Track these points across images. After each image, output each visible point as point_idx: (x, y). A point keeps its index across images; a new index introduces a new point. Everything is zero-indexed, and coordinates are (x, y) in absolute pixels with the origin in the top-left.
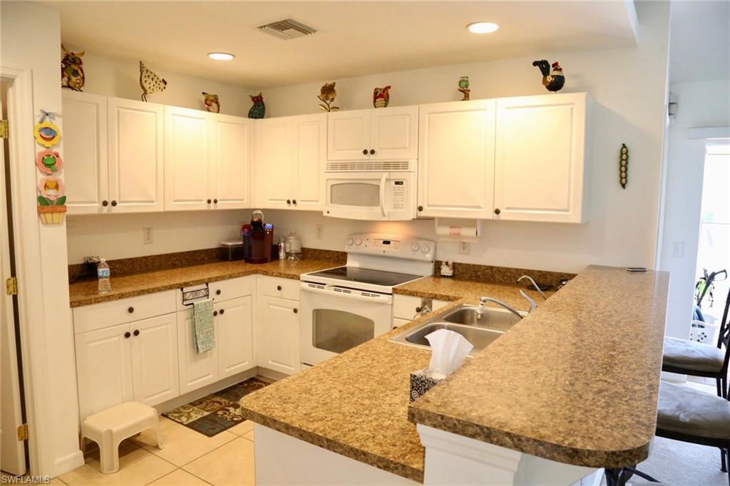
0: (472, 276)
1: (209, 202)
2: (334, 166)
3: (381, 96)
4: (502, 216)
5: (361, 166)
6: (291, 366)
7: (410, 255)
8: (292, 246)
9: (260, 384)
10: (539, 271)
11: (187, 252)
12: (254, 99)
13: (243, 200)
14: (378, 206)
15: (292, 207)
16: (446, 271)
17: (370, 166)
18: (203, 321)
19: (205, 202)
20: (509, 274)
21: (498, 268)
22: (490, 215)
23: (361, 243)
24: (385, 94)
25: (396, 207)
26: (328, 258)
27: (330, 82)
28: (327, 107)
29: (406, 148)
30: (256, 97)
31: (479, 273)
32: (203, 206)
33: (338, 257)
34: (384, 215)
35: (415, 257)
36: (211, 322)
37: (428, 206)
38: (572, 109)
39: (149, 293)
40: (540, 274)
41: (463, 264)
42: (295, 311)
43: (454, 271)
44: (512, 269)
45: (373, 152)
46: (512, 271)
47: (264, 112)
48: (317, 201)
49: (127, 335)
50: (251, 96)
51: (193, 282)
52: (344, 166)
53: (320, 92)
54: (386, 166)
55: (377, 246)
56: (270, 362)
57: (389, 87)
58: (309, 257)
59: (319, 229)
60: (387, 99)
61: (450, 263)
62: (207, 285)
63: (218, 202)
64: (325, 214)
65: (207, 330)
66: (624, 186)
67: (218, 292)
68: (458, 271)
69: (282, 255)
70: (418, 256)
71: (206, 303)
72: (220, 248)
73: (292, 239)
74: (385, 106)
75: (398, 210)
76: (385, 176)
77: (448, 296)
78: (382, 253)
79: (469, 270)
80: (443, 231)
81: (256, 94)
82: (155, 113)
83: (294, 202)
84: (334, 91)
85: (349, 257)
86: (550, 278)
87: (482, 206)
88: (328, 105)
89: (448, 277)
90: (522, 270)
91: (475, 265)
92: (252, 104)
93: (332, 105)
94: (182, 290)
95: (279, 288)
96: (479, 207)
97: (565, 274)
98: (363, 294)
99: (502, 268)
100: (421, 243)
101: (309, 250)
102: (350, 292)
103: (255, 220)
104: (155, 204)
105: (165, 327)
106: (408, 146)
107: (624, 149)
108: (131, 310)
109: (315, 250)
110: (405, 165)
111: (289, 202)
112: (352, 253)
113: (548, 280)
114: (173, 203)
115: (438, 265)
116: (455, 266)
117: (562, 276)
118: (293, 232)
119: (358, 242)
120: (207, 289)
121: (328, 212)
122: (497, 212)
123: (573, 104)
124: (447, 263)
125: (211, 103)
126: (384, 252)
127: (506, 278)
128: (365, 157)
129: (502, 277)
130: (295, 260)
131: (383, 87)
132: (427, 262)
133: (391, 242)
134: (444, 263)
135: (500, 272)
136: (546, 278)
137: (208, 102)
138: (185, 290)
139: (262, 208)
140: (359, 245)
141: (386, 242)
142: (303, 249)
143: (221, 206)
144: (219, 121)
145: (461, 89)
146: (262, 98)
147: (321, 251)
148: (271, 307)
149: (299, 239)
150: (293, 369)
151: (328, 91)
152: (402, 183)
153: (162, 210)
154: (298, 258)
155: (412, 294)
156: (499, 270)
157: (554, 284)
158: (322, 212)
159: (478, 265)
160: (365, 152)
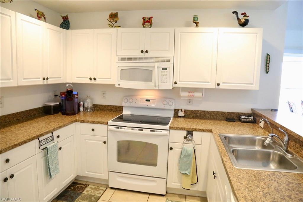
0: (194, 116)
1: (44, 79)
2: (123, 59)
3: (147, 22)
4: (220, 87)
5: (141, 59)
6: (101, 174)
7: (162, 107)
8: (88, 104)
9: (81, 185)
10: (228, 112)
11: (26, 111)
12: (63, 18)
13: (61, 78)
14: (152, 81)
15: (93, 82)
16: (181, 114)
17: (146, 59)
18: (53, 157)
19: (41, 79)
20: (213, 114)
21: (208, 111)
22: (214, 86)
23: (133, 101)
24: (150, 21)
25: (162, 82)
26: (110, 110)
27: (114, 12)
28: (113, 26)
29: (167, 50)
30: (65, 17)
31: (198, 114)
32: (40, 82)
33: (116, 109)
34: (155, 86)
35: (165, 108)
36: (57, 157)
37: (180, 81)
38: (256, 35)
39: (20, 145)
40: (228, 113)
41: (190, 110)
42: (105, 142)
43: (185, 114)
44: (214, 111)
45: (147, 52)
46: (214, 112)
47: (69, 26)
48: (110, 79)
49: (6, 180)
50: (61, 16)
51: (45, 133)
52: (130, 59)
53: (109, 17)
54: (157, 59)
55: (143, 102)
56: (87, 172)
57: (152, 17)
58: (98, 109)
59: (104, 94)
60: (151, 24)
61: (183, 110)
62: (52, 133)
63: (49, 79)
64: (117, 86)
65: (55, 162)
66: (267, 73)
67: (58, 137)
68: (187, 114)
69: (82, 109)
70: (167, 107)
71: (54, 145)
72: (43, 107)
73: (88, 100)
74: (150, 27)
75: (164, 84)
76: (157, 65)
77: (203, 129)
78: (146, 107)
79: (193, 113)
80: (185, 94)
81: (65, 15)
82: (10, 16)
83: (95, 79)
84: (118, 17)
85: (124, 109)
86: (233, 115)
87: (210, 82)
88: (113, 24)
89: (182, 117)
90: (220, 112)
91: (196, 111)
92: (62, 20)
93: (116, 24)
94: (39, 139)
95: (93, 130)
96: (208, 82)
97: (240, 113)
98: (151, 131)
99: (210, 111)
100: (168, 100)
101: (97, 105)
102: (142, 130)
103: (69, 90)
104: (11, 81)
105: (30, 166)
106: (168, 50)
107: (269, 56)
108: (7, 161)
109: (102, 105)
110: (168, 60)
111: (91, 79)
112: (125, 107)
113: (232, 116)
114: (23, 80)
115: (176, 112)
116: (186, 111)
117: (239, 114)
118: (88, 96)
119: (131, 101)
120: (52, 136)
121: (119, 85)
122: (218, 85)
123: (257, 33)
124: (181, 110)
125: (40, 16)
126: (147, 105)
127: (212, 116)
128: (142, 54)
129: (210, 116)
130: (90, 112)
131: (149, 16)
132: (172, 110)
133: (150, 100)
134: (180, 110)
135: (209, 113)
136: (231, 115)
137: (39, 16)
138: (41, 139)
139: (71, 82)
140: (132, 102)
141: (147, 100)
142: (94, 105)
143: (50, 82)
144: (48, 28)
145: (194, 21)
146: (68, 18)
147: (105, 106)
148: (87, 141)
149: (92, 100)
150: (103, 175)
151: (114, 16)
152: (166, 69)
153: (16, 85)
154: (92, 111)
155: (182, 129)
156: (208, 112)
157: (235, 118)
158: (115, 85)
159: (197, 111)
160: (142, 52)
